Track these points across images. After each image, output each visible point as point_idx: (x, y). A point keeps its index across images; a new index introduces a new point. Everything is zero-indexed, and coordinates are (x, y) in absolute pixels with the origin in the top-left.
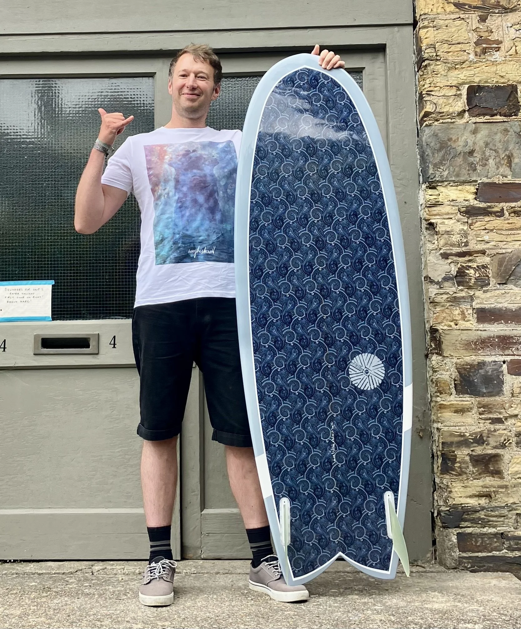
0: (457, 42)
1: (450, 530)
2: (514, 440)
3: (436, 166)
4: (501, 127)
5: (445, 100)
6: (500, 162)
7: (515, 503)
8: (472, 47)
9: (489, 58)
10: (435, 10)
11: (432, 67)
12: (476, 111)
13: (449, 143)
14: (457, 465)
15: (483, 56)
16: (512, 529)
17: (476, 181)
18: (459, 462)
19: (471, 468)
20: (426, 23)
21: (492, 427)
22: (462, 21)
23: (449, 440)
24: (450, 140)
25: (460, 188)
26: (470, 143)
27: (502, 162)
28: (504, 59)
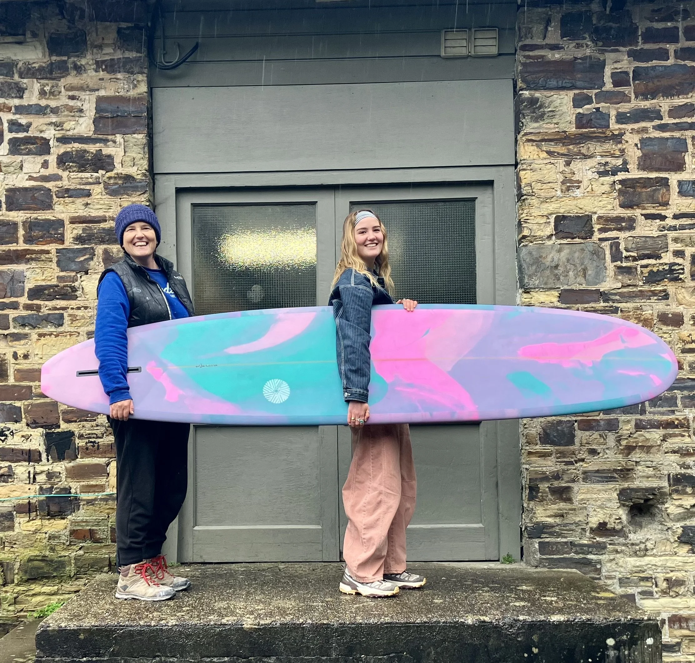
0: (547, 182)
1: (534, 540)
2: (581, 476)
3: (530, 276)
4: (578, 247)
5: (538, 227)
6: (577, 274)
7: (580, 521)
8: (559, 185)
9: (572, 194)
10: (531, 157)
11: (529, 201)
12: (560, 235)
13: (540, 259)
14: (540, 494)
15: (567, 193)
16: (578, 539)
17: (560, 288)
18: (541, 492)
19: (550, 496)
20: (525, 167)
21: (565, 467)
22: (552, 165)
23: (534, 476)
24: (541, 257)
25: (547, 293)
26: (556, 259)
27: (579, 274)
28: (582, 195)
